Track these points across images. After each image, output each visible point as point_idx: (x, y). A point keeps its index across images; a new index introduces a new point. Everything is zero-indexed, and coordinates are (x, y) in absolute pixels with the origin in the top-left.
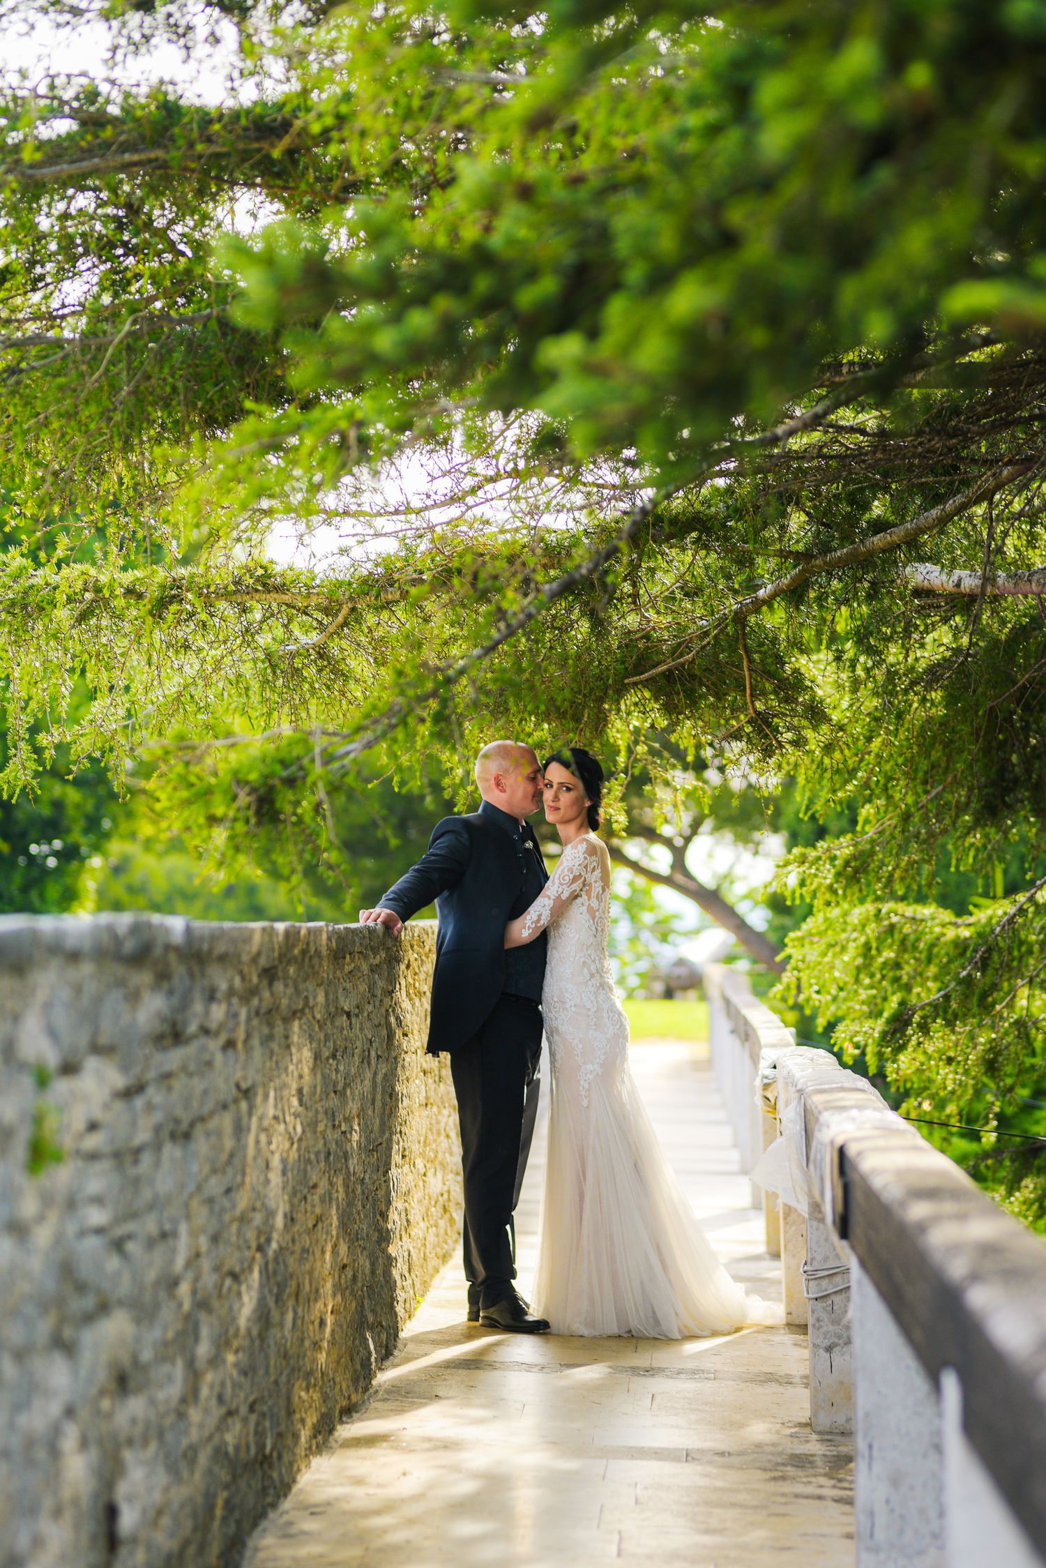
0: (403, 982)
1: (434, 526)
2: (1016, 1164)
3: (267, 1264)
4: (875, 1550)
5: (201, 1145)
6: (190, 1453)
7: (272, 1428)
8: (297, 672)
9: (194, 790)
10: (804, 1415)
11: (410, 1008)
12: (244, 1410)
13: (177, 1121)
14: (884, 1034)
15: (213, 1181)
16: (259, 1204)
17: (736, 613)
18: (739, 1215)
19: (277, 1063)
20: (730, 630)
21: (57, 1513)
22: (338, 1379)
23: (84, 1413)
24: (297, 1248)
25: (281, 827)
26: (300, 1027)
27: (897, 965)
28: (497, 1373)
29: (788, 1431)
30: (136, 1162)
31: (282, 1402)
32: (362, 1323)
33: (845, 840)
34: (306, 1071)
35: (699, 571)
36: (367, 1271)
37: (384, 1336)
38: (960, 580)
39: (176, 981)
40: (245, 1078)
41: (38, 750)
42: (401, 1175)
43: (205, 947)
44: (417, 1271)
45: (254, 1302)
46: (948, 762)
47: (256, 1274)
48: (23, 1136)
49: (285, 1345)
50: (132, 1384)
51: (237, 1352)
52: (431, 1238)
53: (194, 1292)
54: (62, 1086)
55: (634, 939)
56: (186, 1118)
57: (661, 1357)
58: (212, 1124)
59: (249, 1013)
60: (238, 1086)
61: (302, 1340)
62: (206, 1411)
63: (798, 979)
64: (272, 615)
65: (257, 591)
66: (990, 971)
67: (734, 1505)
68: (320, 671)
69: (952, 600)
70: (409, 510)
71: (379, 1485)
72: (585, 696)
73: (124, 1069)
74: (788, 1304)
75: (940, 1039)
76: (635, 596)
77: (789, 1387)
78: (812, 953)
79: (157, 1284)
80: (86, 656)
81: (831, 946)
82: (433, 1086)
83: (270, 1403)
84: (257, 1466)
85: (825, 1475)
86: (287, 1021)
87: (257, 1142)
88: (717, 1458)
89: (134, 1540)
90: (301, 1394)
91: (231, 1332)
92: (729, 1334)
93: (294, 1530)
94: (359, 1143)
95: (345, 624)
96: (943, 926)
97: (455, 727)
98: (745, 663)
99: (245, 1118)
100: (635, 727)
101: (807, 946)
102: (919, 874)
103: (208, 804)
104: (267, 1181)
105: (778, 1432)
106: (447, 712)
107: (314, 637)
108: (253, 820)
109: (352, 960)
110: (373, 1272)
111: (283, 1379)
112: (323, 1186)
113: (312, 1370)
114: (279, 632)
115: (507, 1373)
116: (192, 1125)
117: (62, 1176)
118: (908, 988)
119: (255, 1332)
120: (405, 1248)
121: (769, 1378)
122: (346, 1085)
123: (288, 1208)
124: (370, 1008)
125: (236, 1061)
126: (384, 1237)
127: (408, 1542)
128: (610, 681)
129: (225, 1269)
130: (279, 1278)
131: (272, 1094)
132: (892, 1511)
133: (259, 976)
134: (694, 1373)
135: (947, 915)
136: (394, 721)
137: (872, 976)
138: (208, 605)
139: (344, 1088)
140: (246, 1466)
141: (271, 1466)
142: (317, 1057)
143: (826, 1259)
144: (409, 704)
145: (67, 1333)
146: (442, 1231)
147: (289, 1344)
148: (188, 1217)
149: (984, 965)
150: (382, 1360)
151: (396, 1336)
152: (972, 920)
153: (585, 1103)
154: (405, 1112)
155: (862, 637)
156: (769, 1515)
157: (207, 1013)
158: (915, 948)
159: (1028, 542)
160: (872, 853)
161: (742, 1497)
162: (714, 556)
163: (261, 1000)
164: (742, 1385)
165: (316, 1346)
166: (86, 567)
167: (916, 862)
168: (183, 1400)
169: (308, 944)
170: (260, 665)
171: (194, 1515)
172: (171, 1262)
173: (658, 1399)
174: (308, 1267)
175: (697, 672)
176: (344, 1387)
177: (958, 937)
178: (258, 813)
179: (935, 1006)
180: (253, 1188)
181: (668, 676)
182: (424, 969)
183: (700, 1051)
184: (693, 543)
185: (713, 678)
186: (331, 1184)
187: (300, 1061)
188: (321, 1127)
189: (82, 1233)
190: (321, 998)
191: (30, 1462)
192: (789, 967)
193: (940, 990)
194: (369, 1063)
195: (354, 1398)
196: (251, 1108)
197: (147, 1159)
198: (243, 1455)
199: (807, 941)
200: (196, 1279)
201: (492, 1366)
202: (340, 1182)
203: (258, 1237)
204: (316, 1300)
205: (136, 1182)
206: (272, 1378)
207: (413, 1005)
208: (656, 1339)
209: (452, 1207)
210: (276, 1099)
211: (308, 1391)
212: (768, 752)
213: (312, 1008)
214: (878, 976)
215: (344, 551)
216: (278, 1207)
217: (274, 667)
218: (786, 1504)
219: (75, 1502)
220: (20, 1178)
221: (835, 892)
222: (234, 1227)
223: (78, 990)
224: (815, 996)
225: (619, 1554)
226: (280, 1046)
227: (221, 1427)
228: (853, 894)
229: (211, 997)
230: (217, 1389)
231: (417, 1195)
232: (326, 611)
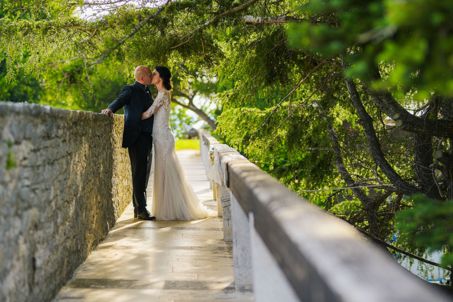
0: (114, 129)
1: (118, 7)
2: (278, 174)
3: (77, 199)
4: (239, 267)
5: (57, 166)
6: (56, 247)
7: (80, 243)
8: (84, 48)
9: (53, 75)
10: (222, 238)
11: (116, 136)
12: (72, 237)
13: (50, 159)
14: (243, 141)
15: (61, 176)
16: (74, 183)
17: (200, 29)
18: (207, 191)
19: (78, 147)
20: (198, 34)
21: (18, 259)
22: (98, 232)
23: (25, 234)
24: (86, 196)
25: (77, 84)
26: (85, 138)
27: (246, 124)
28: (142, 230)
29: (218, 242)
30: (38, 169)
31: (83, 236)
32: (105, 217)
33: (231, 90)
34: (87, 150)
35: (189, 18)
36: (106, 204)
37: (111, 221)
38: (258, 20)
39: (48, 122)
40: (69, 150)
41: (15, 70)
42: (115, 180)
43: (56, 114)
44: (120, 205)
45: (74, 209)
46: (257, 69)
47: (74, 202)
48: (5, 159)
49: (83, 221)
50: (39, 227)
51: (69, 222)
52: (124, 197)
53: (56, 205)
54: (15, 147)
55: (181, 124)
56: (52, 159)
57: (185, 225)
58: (60, 161)
59: (70, 133)
60: (67, 152)
61: (88, 221)
62: (61, 236)
63: (221, 128)
64: (76, 32)
65: (72, 26)
66: (270, 124)
67: (203, 260)
68: (90, 47)
69: (257, 25)
70: (111, 3)
71: (109, 258)
72: (160, 52)
73: (34, 144)
74: (218, 211)
75: (258, 142)
76: (173, 25)
77: (218, 231)
78: (224, 121)
79: (45, 201)
80: (27, 44)
81: (229, 119)
82: (124, 157)
83: (79, 236)
84: (76, 253)
85: (227, 252)
86: (81, 136)
87: (73, 167)
88: (199, 248)
89: (41, 268)
90: (88, 235)
91: (68, 216)
92: (203, 219)
93: (87, 269)
94: (103, 170)
95: (95, 34)
96: (258, 113)
97: (122, 57)
98: (202, 42)
99: (69, 161)
100: (175, 62)
101: (223, 120)
102: (251, 99)
103: (57, 78)
104: (76, 178)
105: (215, 242)
106: (120, 53)
107: (88, 38)
108: (69, 82)
109: (100, 122)
110: (108, 204)
111: (83, 230)
112: (93, 181)
113: (91, 228)
114: (78, 37)
115: (144, 230)
116: (54, 161)
117: (17, 171)
118: (249, 129)
119: (74, 217)
120: (117, 199)
121: (214, 229)
122: (99, 155)
123: (82, 185)
124: (105, 135)
125: (66, 145)
126: (111, 196)
127: (117, 271)
128: (167, 48)
129: (65, 200)
130: (81, 204)
131: (77, 155)
132: (243, 257)
133: (72, 124)
134: (194, 229)
135: (259, 110)
136: (106, 55)
137: (240, 127)
138: (58, 30)
139: (98, 156)
140: (73, 252)
141: (80, 253)
142: (90, 147)
143: (226, 196)
144: (110, 50)
145: (20, 212)
146: (127, 196)
147: (84, 221)
148: (54, 185)
149: (268, 122)
150: (111, 228)
151: (115, 221)
152: (265, 111)
153: (164, 159)
154: (116, 163)
155: (233, 35)
156: (212, 262)
157: (57, 132)
158: (251, 119)
159: (277, 10)
160: (238, 94)
161: (205, 258)
162: (193, 14)
163: (73, 130)
164: (206, 231)
165: (92, 222)
166: (25, 20)
167: (250, 96)
168: (54, 233)
169: (86, 117)
170: (73, 46)
171: (58, 263)
172: (49, 196)
173: (184, 235)
174: (89, 201)
175: (190, 45)
176: (100, 233)
177: (262, 116)
178: (70, 80)
179: (256, 133)
180: (72, 179)
181: (182, 46)
182: (120, 126)
183: (198, 152)
184: (187, 10)
185: (194, 47)
186: (95, 180)
187: (85, 147)
188: (92, 165)
189: (23, 187)
190: (91, 131)
191: (10, 245)
192: (218, 125)
193: (257, 129)
194: (105, 150)
195: (103, 237)
196: (71, 158)
197: (41, 169)
198: (72, 249)
199: (222, 118)
200: (57, 202)
201: (140, 228)
202: (98, 180)
203: (74, 193)
204: (92, 210)
205: (38, 174)
206: (80, 230)
207: (117, 136)
208: (184, 221)
209: (130, 189)
210: (78, 156)
211: (90, 234)
212: (209, 67)
213: (88, 134)
214: (241, 127)
215: (94, 15)
216: (80, 185)
217: (77, 46)
218: (217, 259)
219: (23, 256)
220: (4, 170)
221: (229, 104)
222: (67, 189)
223: (20, 122)
224: (225, 133)
225: (172, 272)
226: (79, 143)
227: (65, 241)
228: (233, 105)
229: (58, 128)
230: (63, 232)
231: (120, 185)
232: (90, 31)
